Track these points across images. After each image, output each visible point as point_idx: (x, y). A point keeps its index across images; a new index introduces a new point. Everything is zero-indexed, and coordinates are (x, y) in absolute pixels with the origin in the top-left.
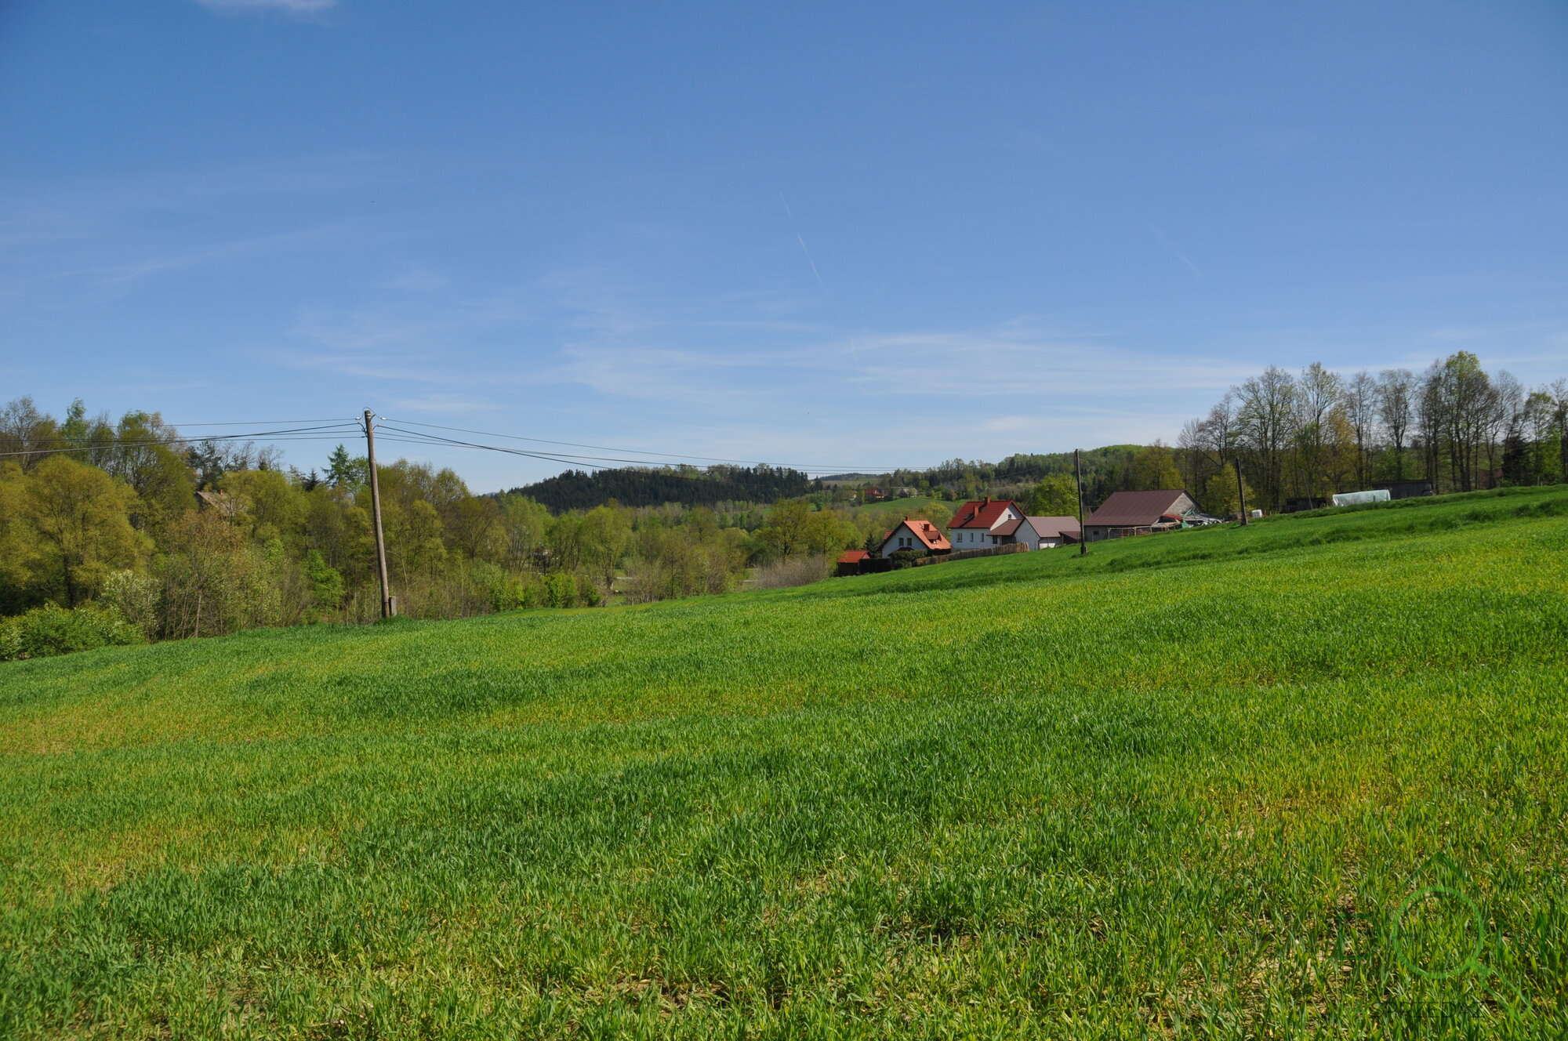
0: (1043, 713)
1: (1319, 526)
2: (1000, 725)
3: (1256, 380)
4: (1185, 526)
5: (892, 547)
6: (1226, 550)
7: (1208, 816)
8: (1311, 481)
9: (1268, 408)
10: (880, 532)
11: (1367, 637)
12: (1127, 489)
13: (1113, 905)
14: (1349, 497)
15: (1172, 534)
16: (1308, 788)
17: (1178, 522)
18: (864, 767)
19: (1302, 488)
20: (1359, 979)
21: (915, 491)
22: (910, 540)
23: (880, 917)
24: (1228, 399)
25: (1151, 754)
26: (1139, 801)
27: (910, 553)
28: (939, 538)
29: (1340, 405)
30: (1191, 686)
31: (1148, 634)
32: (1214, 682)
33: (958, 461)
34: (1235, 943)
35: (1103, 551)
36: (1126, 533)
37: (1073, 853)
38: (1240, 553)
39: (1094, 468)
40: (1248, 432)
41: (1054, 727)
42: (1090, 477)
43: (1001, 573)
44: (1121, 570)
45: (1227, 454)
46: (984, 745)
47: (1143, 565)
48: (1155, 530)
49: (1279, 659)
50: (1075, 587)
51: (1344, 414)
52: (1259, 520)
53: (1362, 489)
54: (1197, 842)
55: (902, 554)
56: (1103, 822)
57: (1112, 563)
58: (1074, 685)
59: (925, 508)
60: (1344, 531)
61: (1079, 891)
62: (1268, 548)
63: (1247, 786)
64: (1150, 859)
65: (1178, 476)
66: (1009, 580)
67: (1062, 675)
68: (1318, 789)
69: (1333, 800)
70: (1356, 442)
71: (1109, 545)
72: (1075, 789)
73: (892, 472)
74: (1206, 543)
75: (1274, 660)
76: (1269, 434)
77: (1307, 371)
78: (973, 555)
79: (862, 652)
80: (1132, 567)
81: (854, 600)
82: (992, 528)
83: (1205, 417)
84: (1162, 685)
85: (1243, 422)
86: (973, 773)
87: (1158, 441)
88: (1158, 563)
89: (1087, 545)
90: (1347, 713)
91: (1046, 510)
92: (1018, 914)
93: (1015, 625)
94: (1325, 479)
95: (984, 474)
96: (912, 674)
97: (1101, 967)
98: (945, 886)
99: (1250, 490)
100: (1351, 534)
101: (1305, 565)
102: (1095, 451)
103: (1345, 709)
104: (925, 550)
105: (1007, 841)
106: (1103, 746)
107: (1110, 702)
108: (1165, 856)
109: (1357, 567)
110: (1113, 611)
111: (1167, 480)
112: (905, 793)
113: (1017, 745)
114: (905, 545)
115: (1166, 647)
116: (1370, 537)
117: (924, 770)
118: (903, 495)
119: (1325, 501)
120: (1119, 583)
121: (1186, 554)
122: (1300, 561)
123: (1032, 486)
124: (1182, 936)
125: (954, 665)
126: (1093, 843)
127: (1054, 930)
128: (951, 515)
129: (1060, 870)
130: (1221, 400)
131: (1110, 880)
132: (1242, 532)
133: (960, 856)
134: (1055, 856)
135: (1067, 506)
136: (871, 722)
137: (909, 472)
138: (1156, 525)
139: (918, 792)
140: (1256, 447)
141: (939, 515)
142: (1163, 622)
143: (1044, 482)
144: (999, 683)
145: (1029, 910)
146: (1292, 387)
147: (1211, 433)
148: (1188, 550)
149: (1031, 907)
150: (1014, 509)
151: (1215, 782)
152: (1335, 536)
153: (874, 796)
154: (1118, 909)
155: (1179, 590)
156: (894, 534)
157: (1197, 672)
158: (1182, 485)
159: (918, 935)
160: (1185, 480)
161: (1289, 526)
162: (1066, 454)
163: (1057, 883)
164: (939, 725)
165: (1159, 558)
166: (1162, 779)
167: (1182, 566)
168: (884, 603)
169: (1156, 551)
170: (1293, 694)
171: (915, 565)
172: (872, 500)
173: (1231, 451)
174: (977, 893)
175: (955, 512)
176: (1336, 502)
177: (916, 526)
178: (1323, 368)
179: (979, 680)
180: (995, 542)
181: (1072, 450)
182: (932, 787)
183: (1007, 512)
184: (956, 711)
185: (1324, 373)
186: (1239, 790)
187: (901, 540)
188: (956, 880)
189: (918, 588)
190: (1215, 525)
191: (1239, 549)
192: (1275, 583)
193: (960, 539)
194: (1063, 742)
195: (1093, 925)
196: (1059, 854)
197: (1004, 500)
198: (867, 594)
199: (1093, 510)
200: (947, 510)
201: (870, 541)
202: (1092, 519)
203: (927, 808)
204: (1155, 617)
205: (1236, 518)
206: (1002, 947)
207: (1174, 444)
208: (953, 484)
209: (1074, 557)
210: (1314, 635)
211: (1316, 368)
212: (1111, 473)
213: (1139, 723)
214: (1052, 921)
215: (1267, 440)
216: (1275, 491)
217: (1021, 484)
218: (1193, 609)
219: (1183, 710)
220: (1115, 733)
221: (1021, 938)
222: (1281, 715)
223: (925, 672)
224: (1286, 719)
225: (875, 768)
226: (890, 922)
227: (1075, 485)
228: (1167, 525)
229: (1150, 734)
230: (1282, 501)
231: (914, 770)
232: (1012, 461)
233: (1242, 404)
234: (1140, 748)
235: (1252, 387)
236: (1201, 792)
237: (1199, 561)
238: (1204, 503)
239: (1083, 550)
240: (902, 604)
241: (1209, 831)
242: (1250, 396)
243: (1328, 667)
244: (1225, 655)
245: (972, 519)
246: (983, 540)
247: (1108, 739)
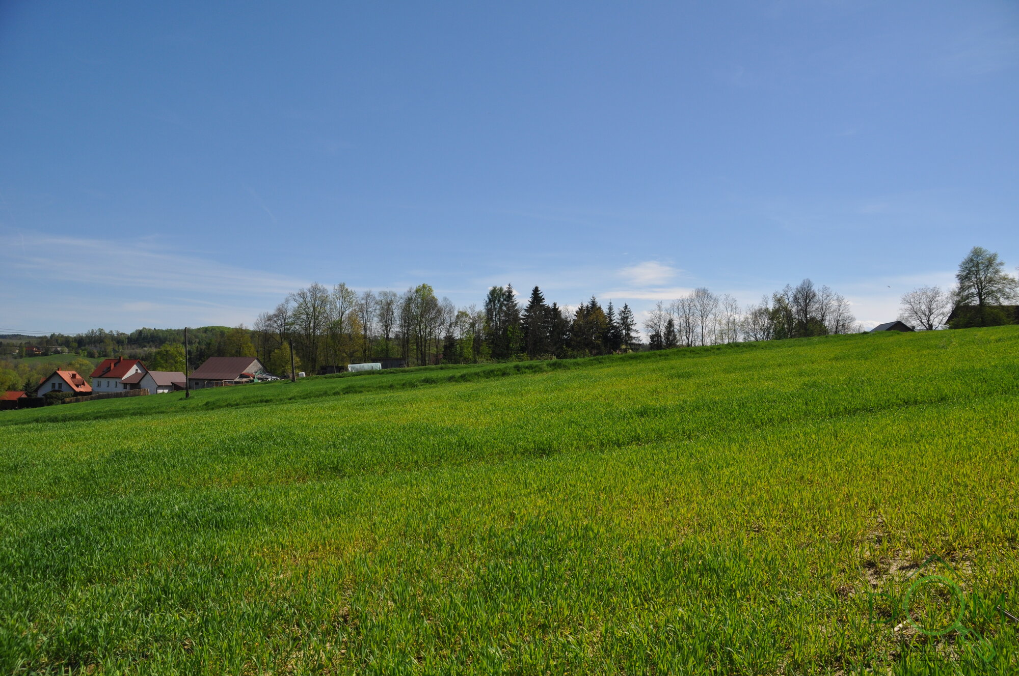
0: (153, 505)
1: (339, 384)
2: (122, 514)
3: (305, 291)
4: (256, 381)
5: (47, 389)
6: (281, 397)
7: (262, 566)
8: (336, 355)
9: (312, 309)
10: (36, 378)
11: (362, 453)
12: (219, 355)
13: (198, 630)
14: (358, 366)
15: (248, 386)
16: (324, 545)
17: (252, 378)
18: (13, 551)
19: (330, 360)
20: (350, 656)
21: (66, 350)
22: (60, 385)
23: (21, 662)
24: (287, 301)
25: (226, 529)
26: (217, 560)
27: (60, 394)
28: (83, 384)
29: (355, 310)
30: (254, 484)
31: (228, 451)
32: (269, 481)
33: (101, 330)
34: (277, 645)
35: (200, 396)
36: (217, 384)
37: (172, 598)
38: (290, 399)
39: (197, 340)
40: (299, 323)
41: (161, 513)
42: (195, 346)
43: (128, 409)
44: (213, 409)
45: (285, 336)
46: (110, 529)
47: (227, 406)
48: (237, 383)
49: (310, 466)
50: (180, 419)
51: (357, 315)
52: (303, 379)
53: (365, 362)
54: (254, 583)
55: (54, 394)
56: (193, 575)
57: (207, 404)
58: (176, 485)
59: (73, 362)
60: (354, 387)
61: (175, 622)
62: (306, 396)
63: (287, 546)
64: (224, 596)
65: (253, 349)
66: (134, 414)
67: (168, 479)
68: (330, 545)
69: (339, 552)
70: (363, 333)
71: (205, 392)
72: (175, 555)
73: (48, 335)
74: (268, 393)
75: (307, 466)
76: (312, 325)
77: (336, 288)
78: (108, 396)
79: (16, 467)
80: (220, 407)
81: (12, 428)
82: (123, 378)
83: (272, 312)
84: (236, 484)
85: (296, 316)
86: (101, 549)
87: (241, 325)
88: (237, 405)
89: (190, 392)
90: (348, 498)
91: (162, 367)
92: (132, 643)
93: (136, 446)
94: (344, 355)
95: (119, 340)
96: (57, 481)
97: (190, 671)
98: (76, 631)
99: (298, 360)
100: (357, 389)
101: (329, 408)
102: (199, 329)
103: (347, 496)
104: (72, 392)
105: (125, 594)
106: (194, 525)
107: (201, 496)
108: (234, 594)
109: (360, 410)
110: (205, 436)
111: (246, 351)
112: (47, 567)
113: (134, 528)
114: (57, 388)
115: (238, 459)
116: (368, 391)
117: (63, 549)
118: (57, 352)
119: (342, 369)
120: (210, 417)
121: (256, 399)
122: (326, 405)
123: (154, 350)
124: (244, 644)
125: (90, 474)
126: (186, 590)
127: (157, 651)
128: (93, 368)
129: (162, 610)
130: (283, 301)
131: (197, 614)
132: (292, 386)
133: (88, 608)
134: (159, 601)
135: (178, 365)
136: (21, 517)
137: (62, 336)
138: (237, 380)
139: (58, 565)
140: (303, 332)
141: (84, 368)
142: (238, 443)
143: (163, 348)
144: (123, 485)
145: (140, 640)
146: (327, 297)
147: (276, 322)
148: (257, 396)
149: (141, 637)
150: (140, 366)
151: (268, 544)
152: (348, 390)
153: (21, 571)
154: (202, 632)
155: (249, 422)
156: (48, 380)
157: (259, 475)
158: (256, 354)
159: (53, 670)
160: (257, 352)
161: (322, 383)
162: (178, 330)
163: (160, 619)
164: (77, 517)
165: (238, 401)
166: (233, 544)
167: (253, 407)
168: (37, 430)
169: (236, 397)
170: (317, 488)
171: (64, 403)
172: (31, 354)
173: (288, 334)
174: (101, 633)
175: (96, 366)
176: (350, 369)
177: (66, 375)
178: (346, 287)
179: (108, 484)
180: (125, 388)
181: (182, 327)
182: (69, 561)
183: (135, 367)
184: (89, 507)
185: (347, 290)
186: (282, 549)
187: (54, 384)
188: (85, 625)
189: (65, 419)
190: (275, 381)
191: (289, 397)
192: (310, 418)
193: (99, 385)
194: (167, 524)
195: (185, 645)
196: (162, 599)
197: (133, 359)
198: (24, 423)
199: (195, 369)
200: (90, 364)
201: (28, 385)
202: (194, 374)
203: (65, 576)
204: (233, 439)
205: (289, 377)
206: (119, 668)
207: (251, 327)
208: (96, 346)
209: (181, 399)
210: (332, 451)
211: (342, 286)
212: (209, 344)
213: (219, 509)
214: (155, 645)
215: (310, 328)
216: (314, 361)
217: (146, 349)
218: (258, 435)
219: (248, 500)
220: (203, 516)
221: (134, 660)
222: (309, 501)
223: (67, 479)
224: (313, 503)
225: (23, 551)
226: (30, 664)
227: (183, 351)
228: (245, 380)
229: (226, 516)
230: (317, 367)
231: (55, 550)
232: (140, 332)
233: (296, 305)
234: (220, 525)
235: (302, 295)
236: (258, 551)
237: (264, 404)
238: (269, 367)
239: (187, 395)
240: (52, 431)
241: (263, 575)
242: (301, 300)
243: (339, 470)
244: (277, 464)
245: (109, 371)
246: (116, 387)
247: (198, 521)
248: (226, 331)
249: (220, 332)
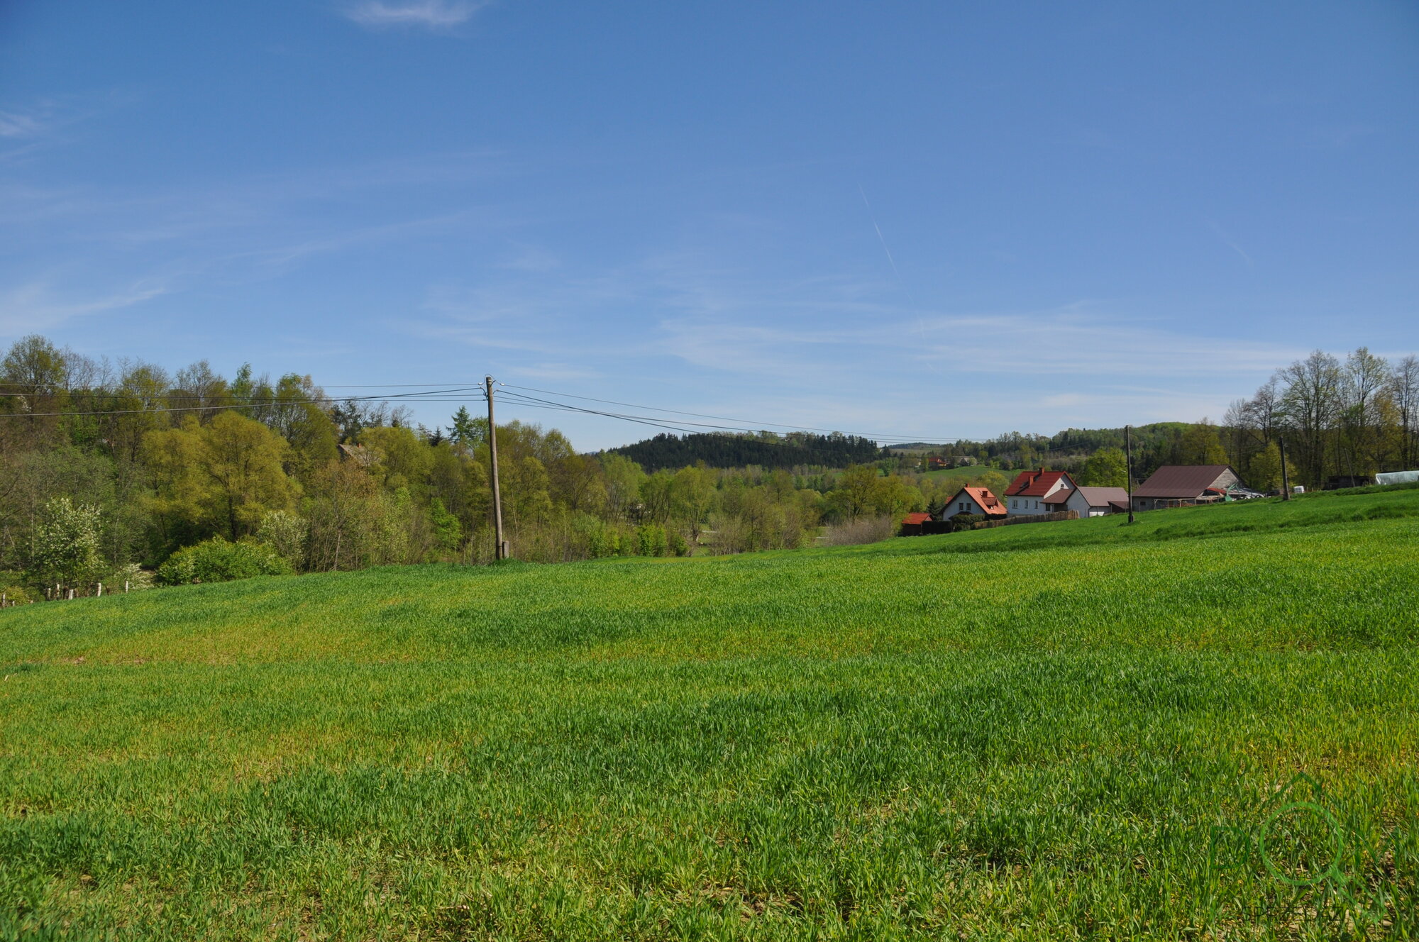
0: (1092, 667)
1: (1361, 503)
2: (1052, 677)
3: (1302, 364)
4: (1228, 499)
5: (953, 511)
6: (1268, 523)
7: (1247, 769)
8: (1354, 459)
9: (1313, 391)
10: (942, 497)
11: (1409, 610)
12: (1174, 463)
13: (1155, 845)
14: (1392, 476)
15: (1216, 506)
16: (1347, 749)
17: (1222, 496)
18: (927, 709)
19: (1345, 466)
20: (1400, 932)
21: (975, 460)
22: (969, 505)
23: (940, 844)
24: (1273, 381)
25: (1193, 709)
26: (1181, 752)
27: (969, 517)
28: (996, 504)
29: (1386, 388)
30: (1232, 649)
31: (1192, 598)
32: (1255, 646)
33: (1015, 434)
34: (1273, 888)
35: (1149, 521)
36: (1171, 504)
37: (1119, 796)
38: (1282, 526)
39: (1142, 443)
40: (1293, 412)
41: (1102, 680)
42: (1139, 452)
43: (1053, 538)
44: (1166, 539)
45: (1272, 433)
46: (1037, 694)
47: (1187, 535)
48: (1200, 502)
49: (1319, 627)
50: (1123, 553)
51: (1390, 397)
52: (1301, 496)
53: (1406, 470)
54: (1236, 792)
55: (962, 517)
56: (1148, 769)
57: (1158, 532)
58: (1121, 643)
59: (983, 476)
60: (1386, 509)
61: (1124, 831)
62: (1307, 522)
63: (1286, 744)
64: (1191, 805)
65: (1222, 453)
66: (1060, 544)
67: (1110, 633)
68: (1356, 750)
69: (1372, 762)
70: (1401, 424)
71: (1155, 515)
72: (1121, 738)
73: (954, 443)
74: (1248, 517)
75: (1313, 627)
76: (1314, 415)
77: (1353, 355)
78: (1027, 520)
79: (925, 606)
80: (1177, 536)
81: (918, 558)
82: (1046, 496)
83: (1250, 398)
84: (1204, 647)
85: (1289, 403)
86: (1027, 719)
87: (1205, 419)
88: (1202, 533)
89: (1134, 515)
90: (1387, 681)
91: (1096, 481)
92: (1067, 848)
93: (1067, 586)
94: (1369, 458)
95: (1039, 446)
96: (971, 626)
97: (1143, 901)
98: (999, 819)
99: (1293, 467)
100: (1394, 511)
101: (1347, 540)
102: (1144, 428)
103: (1384, 677)
104: (982, 515)
105: (1058, 782)
106: (1147, 699)
107: (1155, 660)
108: (1206, 803)
109: (1400, 544)
110: (1159, 576)
111: (1212, 456)
112: (964, 734)
113: (1067, 695)
114: (965, 509)
115: (1209, 611)
116: (1413, 515)
117: (981, 714)
118: (964, 464)
119: (1366, 480)
120: (1164, 550)
121: (1229, 526)
122: (1341, 535)
123: (1084, 458)
124: (1221, 878)
125: (1010, 621)
126: (1138, 788)
127: (1100, 865)
128: (1008, 483)
129: (1106, 811)
130: (1266, 381)
131: (1153, 823)
132: (1284, 506)
133: (1013, 793)
134: (1101, 797)
135: (1116, 478)
136: (933, 669)
137: (970, 443)
138: (1200, 498)
139: (975, 732)
140: (1300, 426)
141: (996, 483)
142: (1207, 588)
143: (1096, 456)
144: (1050, 638)
145: (1077, 845)
146: (1337, 371)
147: (1256, 412)
148: (1231, 522)
149: (1078, 843)
150: (1067, 479)
151: (1255, 738)
152: (1376, 514)
153: (936, 735)
154: (1160, 849)
155: (1222, 559)
156: (954, 499)
157: (1238, 636)
158: (1227, 461)
159: (975, 862)
160: (1230, 457)
161: (1331, 503)
162: (1116, 430)
163: (1103, 823)
164: (996, 675)
165: (1203, 529)
166: (1204, 732)
167: (1225, 537)
168: (945, 562)
169: (1200, 522)
170: (1332, 660)
171: (973, 528)
172: (935, 467)
173: (1276, 430)
174: (1029, 827)
175: (1011, 481)
176: (1379, 481)
177: (975, 492)
178: (1369, 353)
179: (1032, 635)
180: (1048, 509)
181: (1121, 426)
182: (988, 730)
183: (1060, 481)
184: (1009, 661)
185: (1371, 358)
186: (1278, 747)
187: (961, 505)
188: (1011, 815)
189: (977, 549)
190: (1257, 499)
191: (1280, 523)
192: (1316, 556)
193: (1015, 506)
194: (1110, 695)
195: (1136, 863)
196: (1105, 796)
197: (1058, 471)
198: (930, 553)
199: (1141, 483)
200: (1004, 479)
201: (932, 506)
202: (1140, 491)
203: (984, 749)
204: (1199, 583)
205: (1278, 493)
206: (1052, 877)
207: (1219, 422)
208: (1010, 455)
209: (1121, 525)
210: (1354, 605)
211: (1362, 353)
212: (1158, 448)
213: (1182, 680)
214: (1099, 856)
215: (1311, 420)
216: (1318, 469)
217: (1073, 457)
218: (1236, 577)
219: (1224, 671)
220: (1160, 689)
221: (1069, 870)
222: (1320, 680)
223: (983, 626)
224: (1326, 684)
225: (937, 711)
226: (949, 849)
227: (1124, 459)
228: (1211, 498)
229: (1193, 691)
230: (1324, 478)
231: (972, 714)
232: (1065, 435)
233: (1287, 386)
234: (1184, 703)
235: (1297, 371)
236: (1241, 747)
237: (1242, 532)
238: (1247, 478)
239: (1130, 519)
240: (963, 564)
241: (1248, 783)
242: (1296, 378)
243: (1368, 636)
244: (1266, 620)
245: (1027, 487)
246: (1036, 508)
247: (1153, 694)
248: (1182, 428)
249: (1174, 432)
